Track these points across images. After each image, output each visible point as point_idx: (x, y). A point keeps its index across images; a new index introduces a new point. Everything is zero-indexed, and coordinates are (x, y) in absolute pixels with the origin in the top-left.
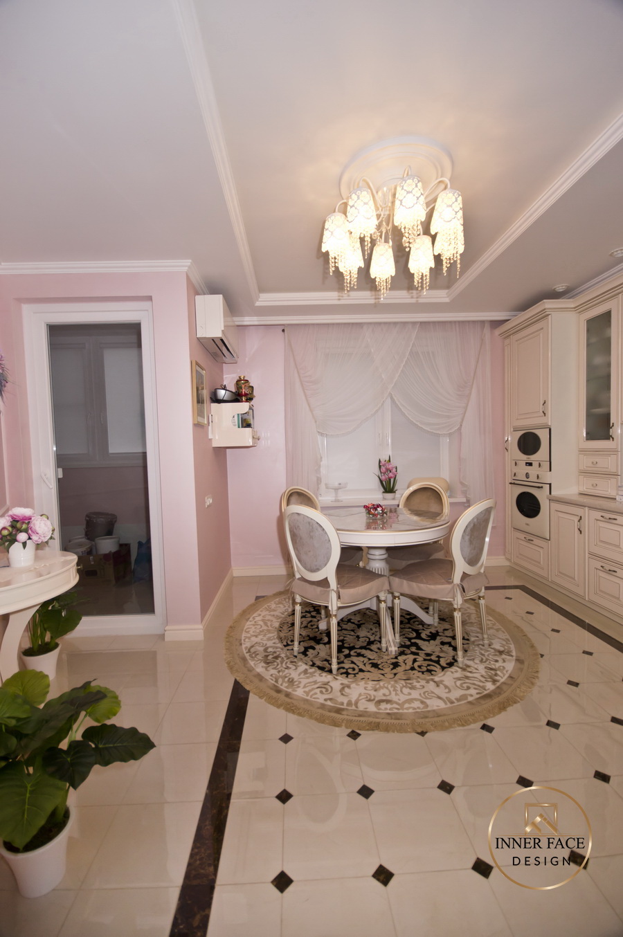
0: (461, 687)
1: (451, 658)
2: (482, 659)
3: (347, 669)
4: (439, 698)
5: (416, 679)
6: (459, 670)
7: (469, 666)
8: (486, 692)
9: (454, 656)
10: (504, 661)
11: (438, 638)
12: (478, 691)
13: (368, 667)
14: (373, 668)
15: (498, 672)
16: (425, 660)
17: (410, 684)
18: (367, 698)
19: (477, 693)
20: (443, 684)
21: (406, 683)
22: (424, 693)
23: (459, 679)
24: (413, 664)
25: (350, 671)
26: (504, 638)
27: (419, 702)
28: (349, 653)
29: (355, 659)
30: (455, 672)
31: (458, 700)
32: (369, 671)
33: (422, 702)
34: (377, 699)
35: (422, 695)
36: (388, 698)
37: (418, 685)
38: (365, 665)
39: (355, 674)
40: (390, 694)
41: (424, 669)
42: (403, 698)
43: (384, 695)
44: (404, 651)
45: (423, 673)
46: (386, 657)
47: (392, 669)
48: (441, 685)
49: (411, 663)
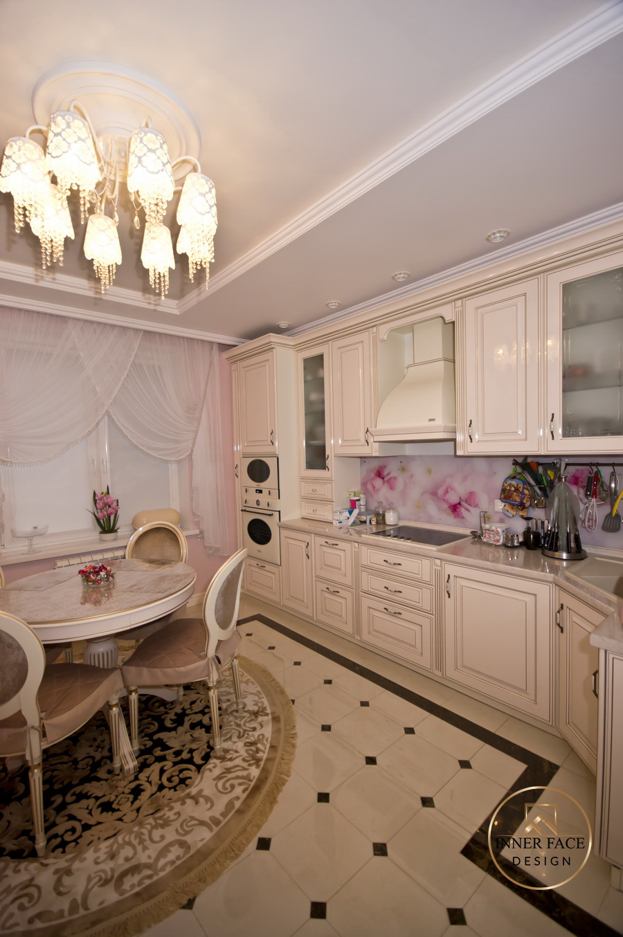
0: (224, 791)
1: (205, 746)
2: (240, 733)
3: (62, 836)
4: (202, 823)
5: (168, 805)
6: (217, 761)
7: (226, 751)
8: (252, 784)
9: (208, 742)
10: (262, 726)
11: (186, 719)
12: (243, 787)
13: (97, 816)
14: (105, 813)
15: (259, 746)
16: (175, 764)
17: (160, 818)
18: (100, 880)
19: (244, 791)
20: (202, 796)
21: (155, 819)
22: (181, 826)
23: (219, 778)
24: (160, 779)
25: (68, 837)
26: (254, 691)
27: (177, 846)
28: (64, 800)
29: (74, 809)
30: (215, 767)
31: (224, 815)
32: (99, 823)
33: (182, 844)
34: (116, 875)
35: (180, 831)
36: (134, 862)
37: (170, 815)
38: (90, 813)
39: (75, 841)
40: (135, 853)
41: (176, 780)
42: (153, 850)
43: (127, 859)
44: (146, 760)
45: (175, 788)
46: (123, 783)
47: (132, 803)
48: (201, 800)
49: (158, 777)
